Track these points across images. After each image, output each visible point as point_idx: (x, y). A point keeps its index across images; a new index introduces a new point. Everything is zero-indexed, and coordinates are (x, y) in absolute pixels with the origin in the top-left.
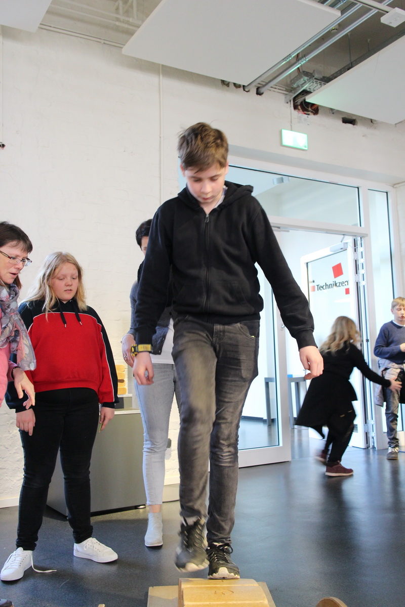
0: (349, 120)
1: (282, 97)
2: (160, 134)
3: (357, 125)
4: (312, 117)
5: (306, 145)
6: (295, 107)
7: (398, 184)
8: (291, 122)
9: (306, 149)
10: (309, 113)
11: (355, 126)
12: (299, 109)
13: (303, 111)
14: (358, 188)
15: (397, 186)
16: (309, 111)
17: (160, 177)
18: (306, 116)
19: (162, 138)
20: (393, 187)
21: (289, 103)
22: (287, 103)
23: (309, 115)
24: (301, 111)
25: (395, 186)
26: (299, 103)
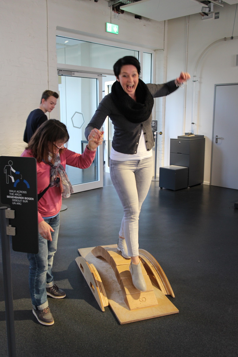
0: (138, 17)
1: (107, 3)
2: (47, 26)
3: (141, 19)
4: (121, 15)
5: (118, 31)
6: (113, 9)
7: (157, 50)
8: (111, 18)
9: (118, 34)
10: (120, 12)
11: (141, 20)
12: (115, 10)
13: (117, 11)
14: (139, 52)
15: (157, 51)
16: (119, 11)
17: (48, 51)
18: (118, 14)
19: (48, 28)
20: (155, 51)
21: (110, 7)
22: (109, 7)
23: (119, 13)
24: (116, 11)
25: (156, 51)
26: (115, 7)
